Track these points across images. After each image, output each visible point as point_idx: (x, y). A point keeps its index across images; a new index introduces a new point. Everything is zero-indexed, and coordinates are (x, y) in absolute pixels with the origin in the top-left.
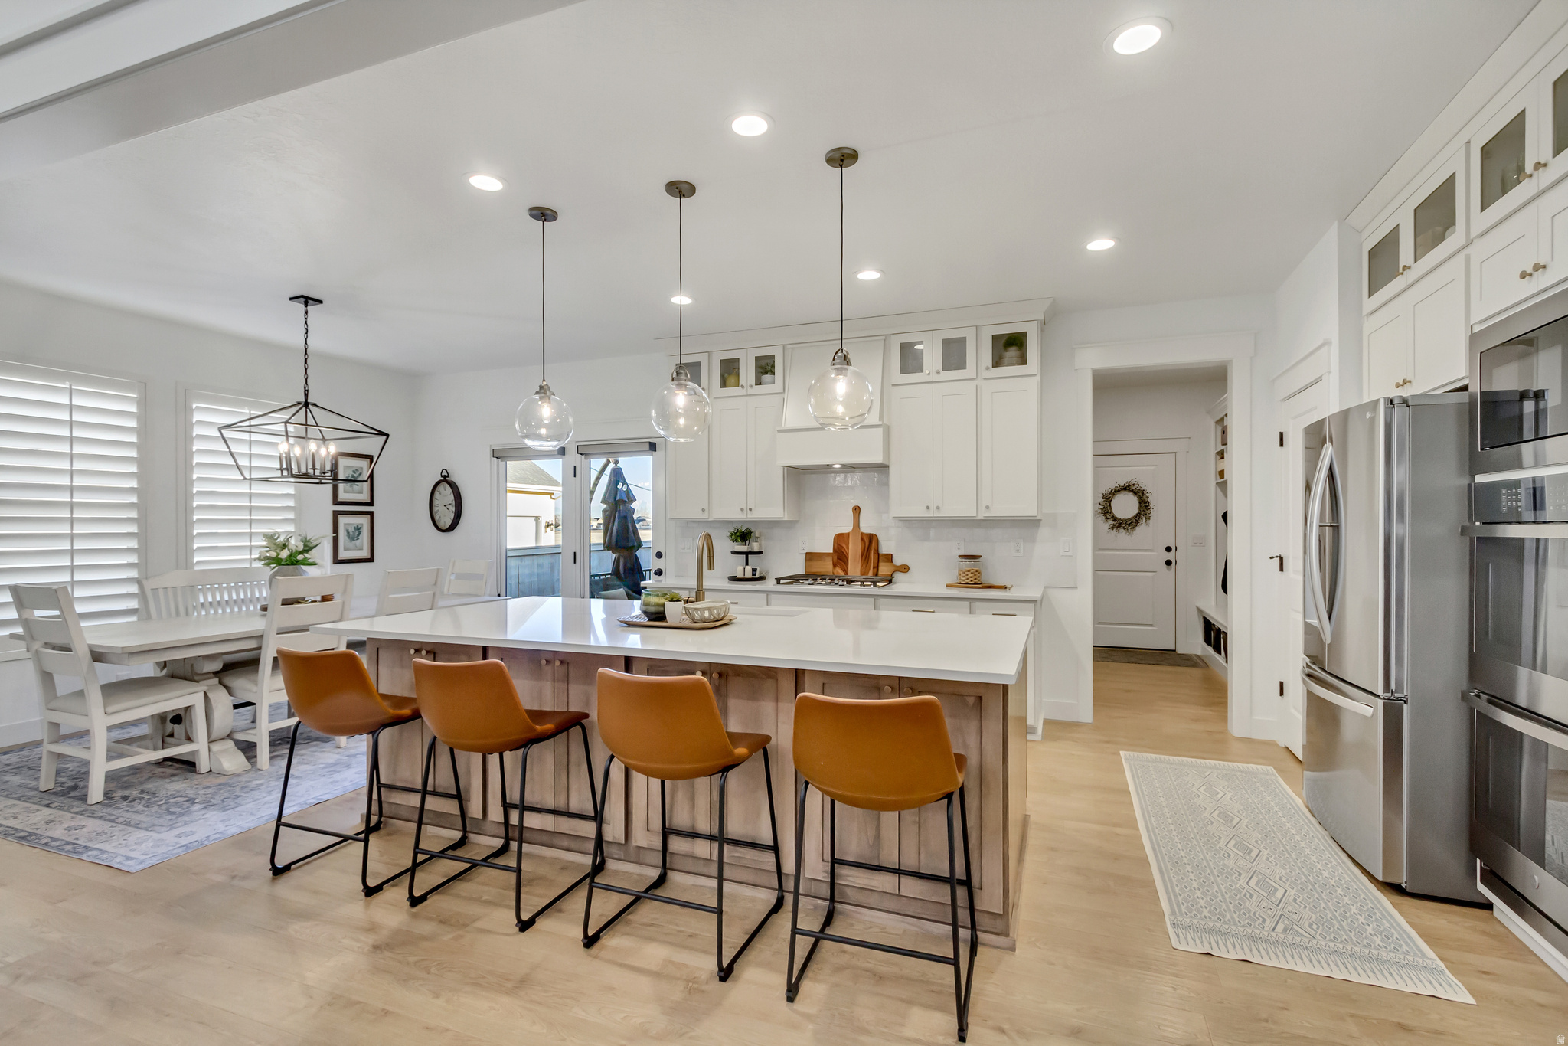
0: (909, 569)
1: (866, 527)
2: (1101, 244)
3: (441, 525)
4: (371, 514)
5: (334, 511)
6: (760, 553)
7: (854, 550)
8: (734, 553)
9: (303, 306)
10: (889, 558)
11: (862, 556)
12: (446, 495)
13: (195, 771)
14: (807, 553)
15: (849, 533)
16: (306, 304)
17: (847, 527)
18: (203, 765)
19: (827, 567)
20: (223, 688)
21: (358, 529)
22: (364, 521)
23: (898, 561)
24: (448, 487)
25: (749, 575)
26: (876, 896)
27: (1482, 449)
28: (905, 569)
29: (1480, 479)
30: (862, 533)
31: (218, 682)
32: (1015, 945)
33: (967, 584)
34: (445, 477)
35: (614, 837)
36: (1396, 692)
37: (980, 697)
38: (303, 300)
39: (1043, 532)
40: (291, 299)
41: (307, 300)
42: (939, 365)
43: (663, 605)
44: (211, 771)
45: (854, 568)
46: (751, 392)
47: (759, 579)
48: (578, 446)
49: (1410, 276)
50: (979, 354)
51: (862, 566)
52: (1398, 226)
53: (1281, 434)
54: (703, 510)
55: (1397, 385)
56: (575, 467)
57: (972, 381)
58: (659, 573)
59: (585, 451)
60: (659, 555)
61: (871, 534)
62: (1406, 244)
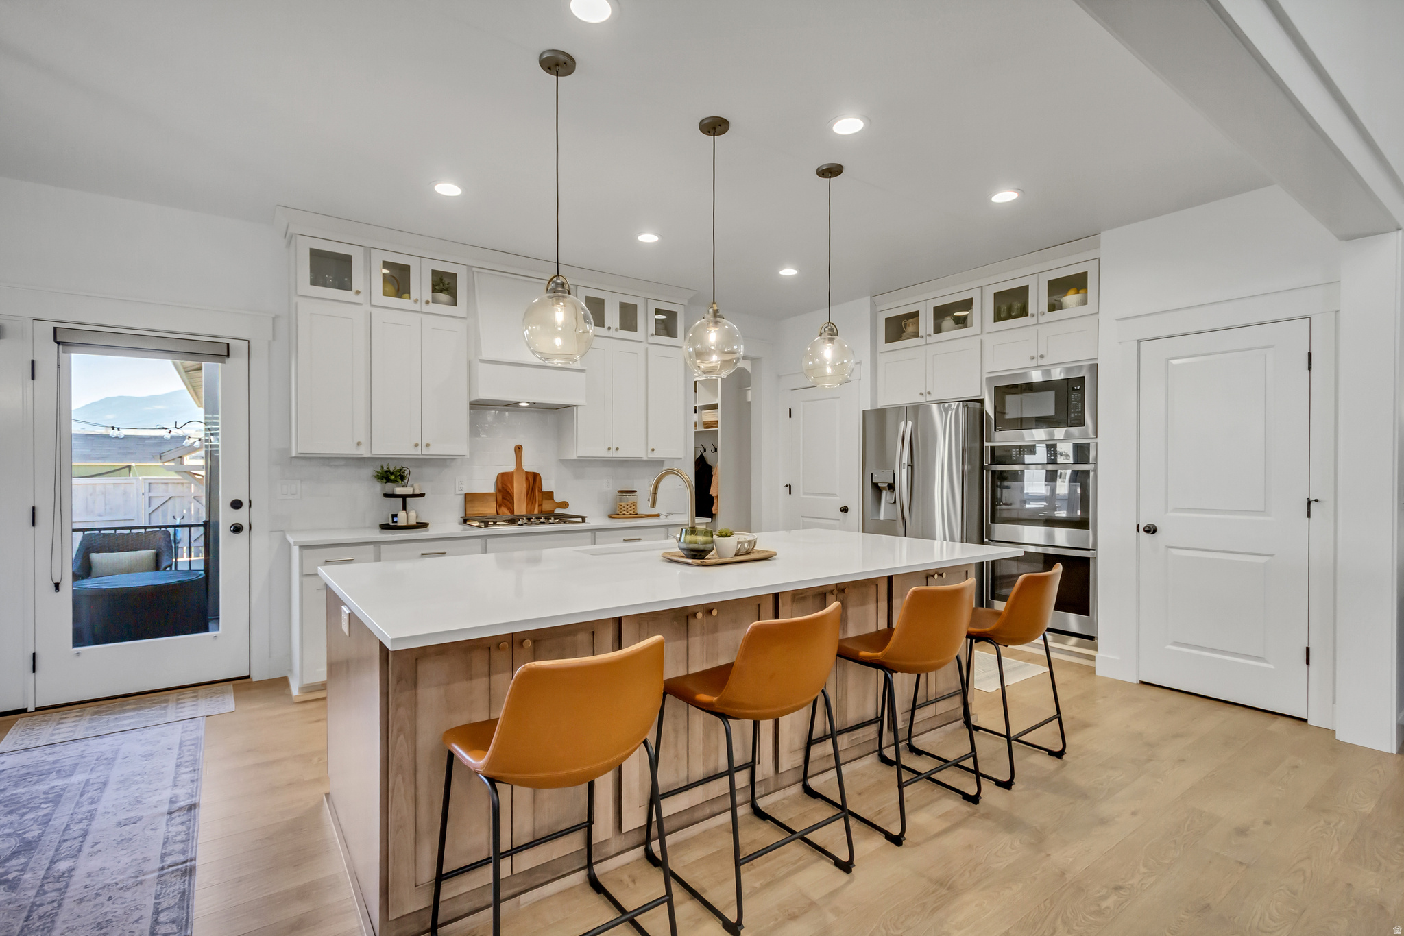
0: (568, 504)
1: (529, 466)
2: (788, 272)
6: (420, 495)
7: (519, 489)
10: (550, 495)
11: (527, 495)
14: (465, 495)
15: (513, 473)
17: (510, 467)
19: (489, 507)
23: (558, 498)
25: (410, 522)
27: (995, 430)
28: (564, 504)
29: (987, 444)
30: (527, 473)
33: (624, 515)
42: (617, 323)
45: (520, 508)
46: (426, 308)
47: (421, 526)
48: (55, 329)
49: (930, 340)
50: (646, 322)
51: (527, 504)
52: (918, 311)
53: (790, 409)
54: (359, 444)
55: (922, 394)
56: (33, 362)
57: (640, 343)
58: (237, 529)
59: (64, 338)
60: (237, 504)
61: (534, 473)
62: (926, 322)
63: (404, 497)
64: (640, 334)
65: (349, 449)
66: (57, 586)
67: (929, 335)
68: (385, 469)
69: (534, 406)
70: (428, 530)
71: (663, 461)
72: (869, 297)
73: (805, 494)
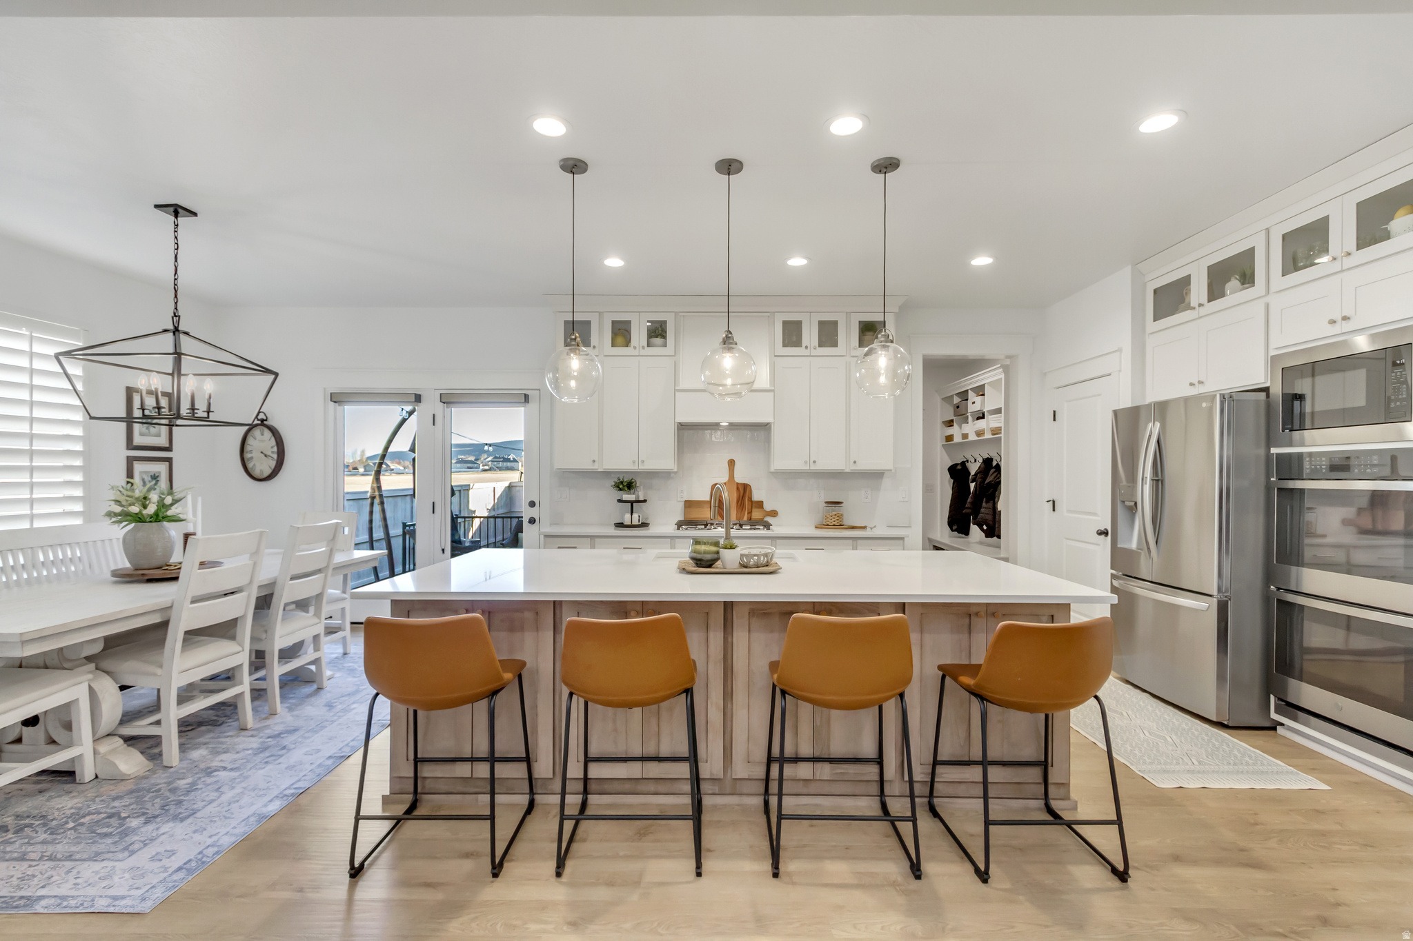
0: (777, 514)
1: (739, 478)
2: (982, 261)
3: (257, 473)
4: (169, 460)
5: (128, 457)
6: (645, 501)
7: (730, 498)
8: (620, 501)
9: (173, 218)
10: (760, 504)
11: (737, 503)
12: (262, 442)
13: (74, 781)
14: (686, 501)
15: (724, 483)
16: (176, 214)
17: (724, 477)
18: (87, 771)
19: (706, 514)
20: (105, 675)
21: (155, 477)
22: (161, 468)
23: (768, 507)
24: (268, 433)
25: (635, 522)
26: (963, 786)
27: (1283, 431)
28: (774, 514)
29: (1274, 451)
30: (737, 483)
31: (94, 668)
32: (1077, 805)
33: (834, 525)
34: (262, 421)
35: (711, 774)
36: (1225, 592)
37: (1053, 616)
38: (172, 209)
39: (886, 482)
40: (157, 206)
41: (177, 210)
42: (815, 341)
43: (718, 553)
44: (97, 777)
46: (642, 352)
47: (644, 525)
48: (441, 394)
49: (1203, 311)
50: (848, 335)
51: (737, 512)
52: (1190, 275)
53: (1054, 412)
54: (594, 461)
55: (1191, 384)
56: (434, 415)
57: (843, 358)
58: (532, 521)
59: (448, 400)
60: (532, 504)
61: (744, 484)
62: (1199, 290)
63: (632, 503)
64: (841, 349)
65: (586, 465)
66: (443, 550)
67: (1200, 305)
68: (621, 480)
69: (733, 426)
70: (649, 529)
71: (883, 473)
72: (1130, 267)
73: (1069, 511)
